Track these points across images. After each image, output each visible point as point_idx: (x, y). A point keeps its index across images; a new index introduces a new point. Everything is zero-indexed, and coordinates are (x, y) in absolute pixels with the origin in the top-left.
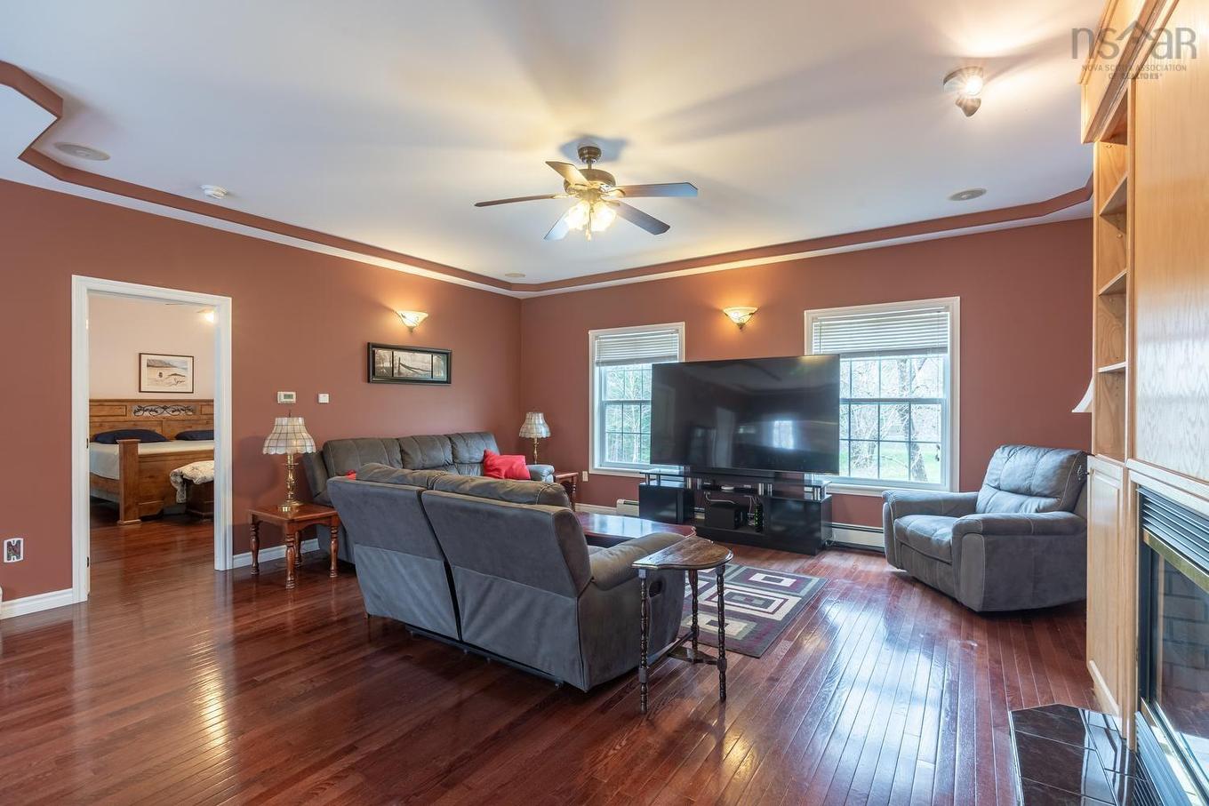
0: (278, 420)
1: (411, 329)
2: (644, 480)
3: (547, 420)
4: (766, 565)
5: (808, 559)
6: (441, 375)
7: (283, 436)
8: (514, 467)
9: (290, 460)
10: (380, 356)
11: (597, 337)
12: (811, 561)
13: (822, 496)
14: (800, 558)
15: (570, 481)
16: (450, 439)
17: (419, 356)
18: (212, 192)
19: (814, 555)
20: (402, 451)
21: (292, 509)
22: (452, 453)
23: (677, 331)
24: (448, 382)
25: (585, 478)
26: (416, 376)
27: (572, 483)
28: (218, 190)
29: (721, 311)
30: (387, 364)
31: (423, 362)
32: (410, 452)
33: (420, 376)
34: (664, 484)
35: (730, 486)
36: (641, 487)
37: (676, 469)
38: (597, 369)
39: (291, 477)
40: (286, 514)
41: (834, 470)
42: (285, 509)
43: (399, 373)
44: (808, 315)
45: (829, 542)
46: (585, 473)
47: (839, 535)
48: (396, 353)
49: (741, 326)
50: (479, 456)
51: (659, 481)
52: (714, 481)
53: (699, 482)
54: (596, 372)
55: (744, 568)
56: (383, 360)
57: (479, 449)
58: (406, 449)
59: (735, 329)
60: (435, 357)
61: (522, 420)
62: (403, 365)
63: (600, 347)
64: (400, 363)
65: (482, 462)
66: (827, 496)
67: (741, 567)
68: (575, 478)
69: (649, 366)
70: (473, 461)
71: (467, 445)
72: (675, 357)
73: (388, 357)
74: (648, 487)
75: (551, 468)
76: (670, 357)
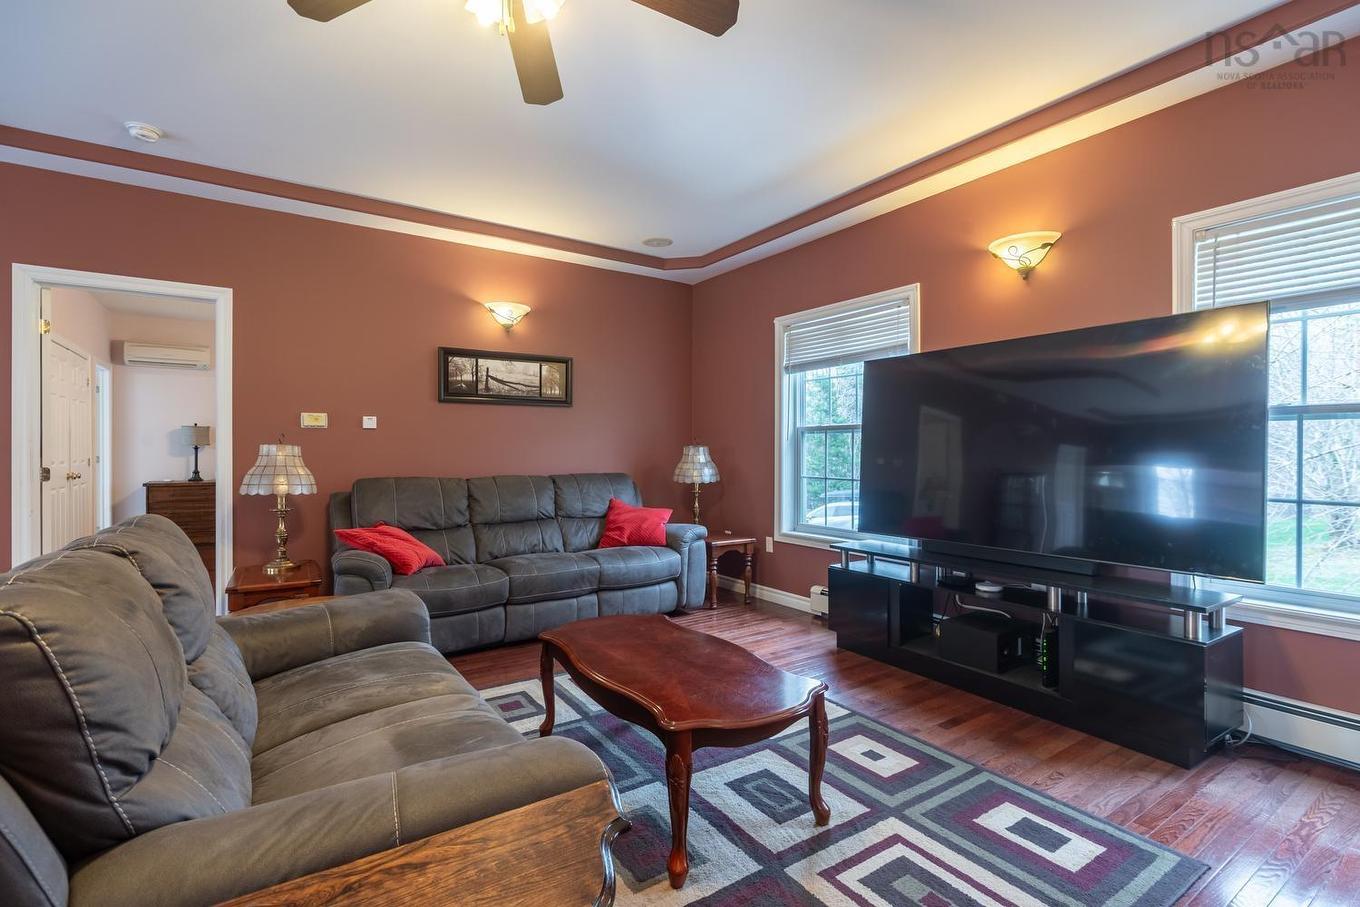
0: (264, 448)
1: (507, 329)
2: (837, 558)
3: (717, 458)
4: (1039, 777)
5: (1167, 774)
6: (557, 391)
7: (268, 471)
8: (644, 526)
9: (281, 505)
10: (456, 365)
11: (787, 327)
12: (1171, 786)
13: (1213, 629)
14: (1142, 768)
15: (742, 551)
16: (554, 482)
17: (519, 365)
18: (141, 133)
19: (1187, 767)
20: (470, 496)
21: (279, 571)
22: (555, 503)
23: (906, 300)
24: (566, 401)
25: (770, 548)
26: (514, 393)
27: (745, 553)
28: (141, 128)
29: (986, 253)
30: (468, 377)
31: (526, 374)
32: (480, 498)
33: (520, 394)
34: (882, 568)
35: (994, 583)
36: (832, 571)
37: (904, 545)
38: (786, 377)
39: (282, 527)
40: (272, 578)
41: (1252, 571)
42: (271, 571)
43: (487, 388)
44: (1182, 226)
45: (1237, 735)
46: (769, 540)
47: (1262, 721)
48: (481, 361)
49: (1027, 274)
50: (600, 508)
51: (872, 564)
52: (971, 574)
53: (939, 572)
54: (786, 383)
55: (982, 778)
56: (461, 371)
57: (602, 499)
58: (477, 494)
59: (1016, 280)
60: (545, 368)
61: (678, 457)
62: (493, 378)
63: (789, 341)
64: (488, 376)
65: (605, 516)
66: (1227, 631)
67: (976, 771)
68: (749, 547)
69: (859, 367)
70: (588, 514)
71: (581, 491)
72: (904, 346)
73: (468, 367)
74: (846, 571)
75: (702, 530)
76: (894, 348)
